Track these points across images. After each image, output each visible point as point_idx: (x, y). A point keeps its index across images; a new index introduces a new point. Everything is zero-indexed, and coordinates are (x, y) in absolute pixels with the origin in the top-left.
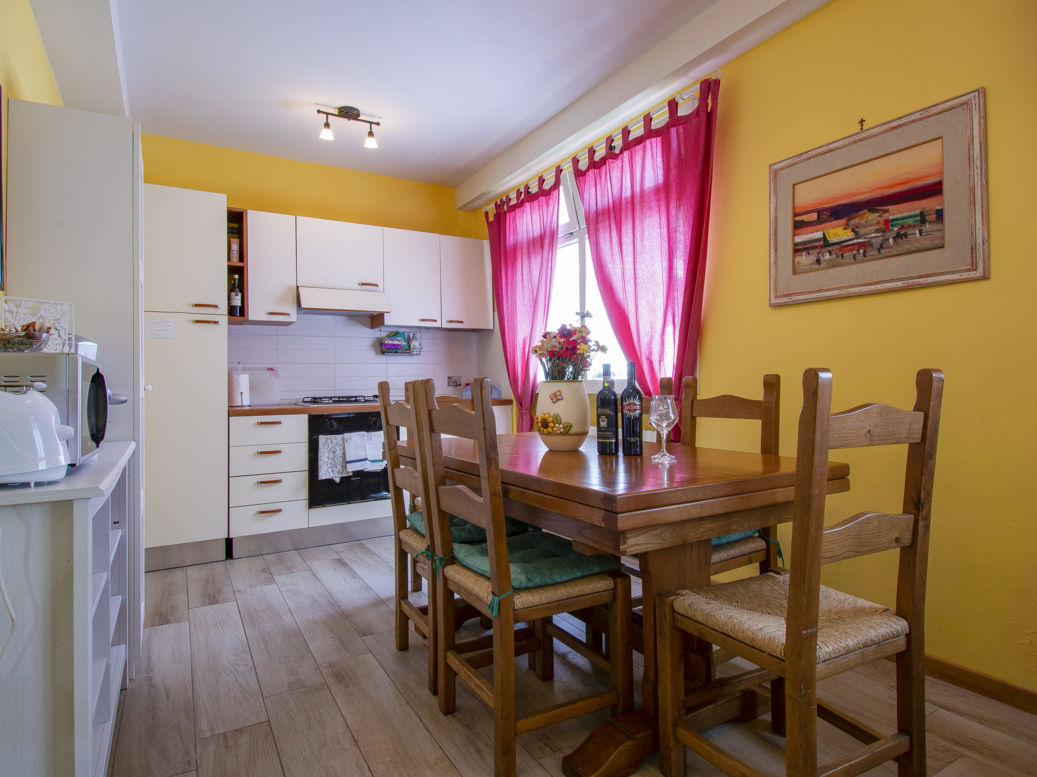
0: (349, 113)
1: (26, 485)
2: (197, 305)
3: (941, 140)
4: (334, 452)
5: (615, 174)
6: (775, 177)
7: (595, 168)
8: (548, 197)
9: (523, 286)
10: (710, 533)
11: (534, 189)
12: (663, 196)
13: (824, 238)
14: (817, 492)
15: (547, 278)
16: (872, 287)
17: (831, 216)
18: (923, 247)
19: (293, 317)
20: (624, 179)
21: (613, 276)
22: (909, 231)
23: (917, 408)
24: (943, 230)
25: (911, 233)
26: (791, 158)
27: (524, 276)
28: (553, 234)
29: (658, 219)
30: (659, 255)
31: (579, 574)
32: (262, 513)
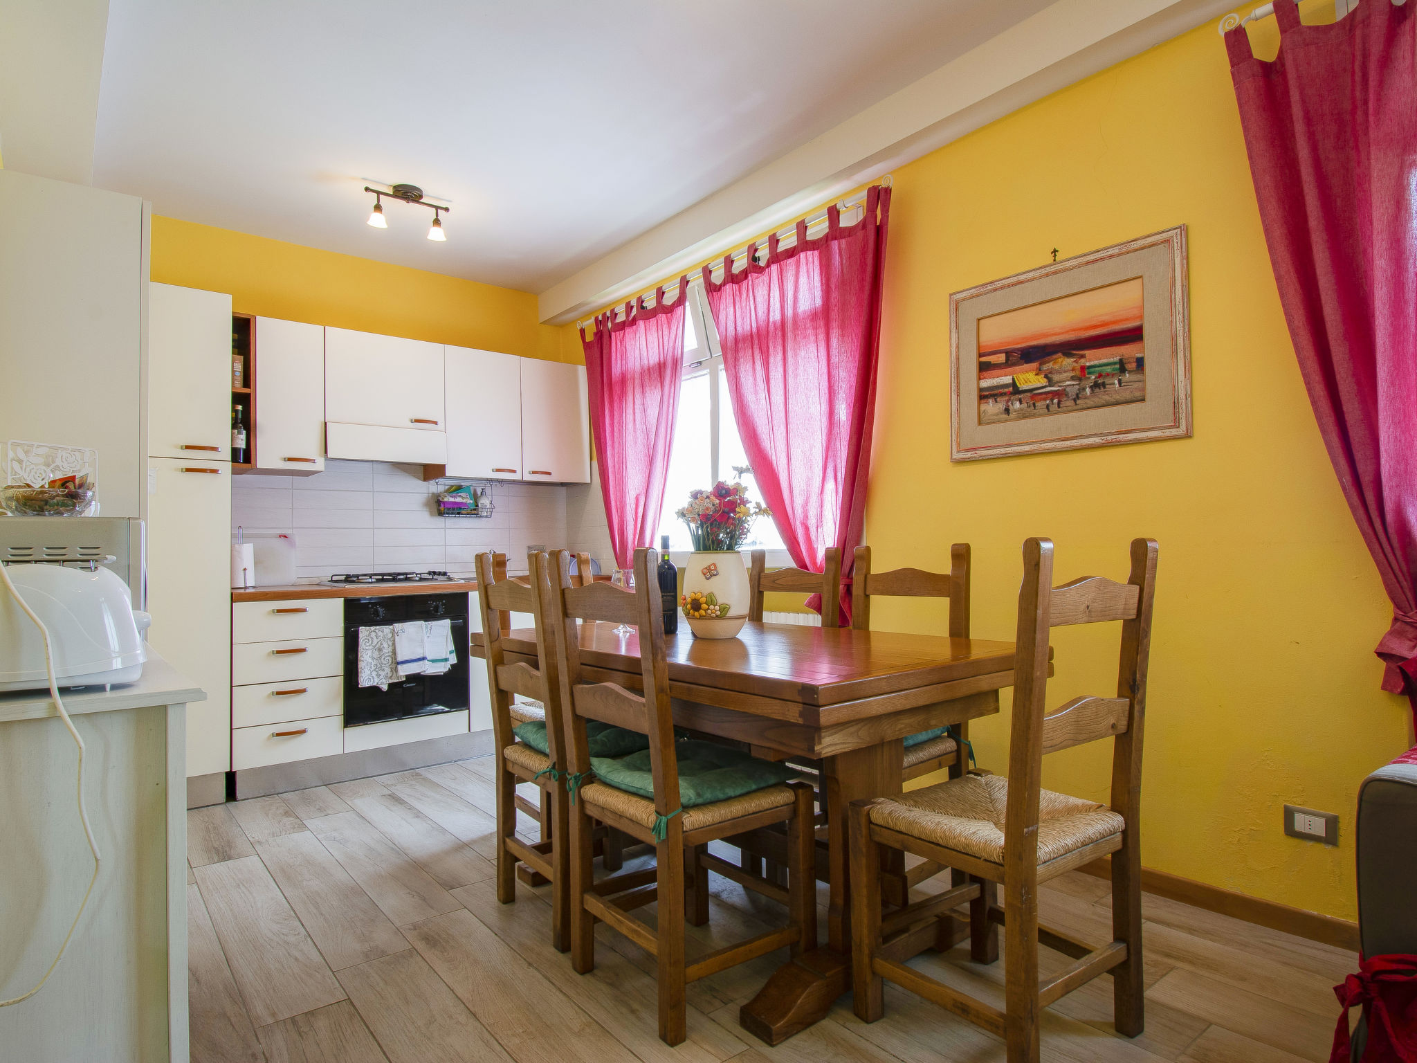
0: (407, 193)
1: (100, 688)
2: (188, 447)
3: (1141, 279)
4: (380, 650)
5: (761, 292)
6: (957, 308)
7: (733, 282)
8: (669, 315)
9: (635, 428)
10: (908, 729)
11: (650, 303)
12: (821, 323)
13: (1014, 384)
14: (1038, 674)
15: (667, 419)
16: (1068, 443)
17: (1021, 358)
18: (1122, 399)
19: (320, 465)
20: (772, 299)
21: (756, 419)
22: (1107, 381)
23: (1131, 582)
24: (1143, 381)
25: (1111, 382)
26: (975, 288)
27: (636, 415)
28: (676, 363)
29: (815, 351)
30: (817, 396)
31: (754, 787)
32: (279, 735)
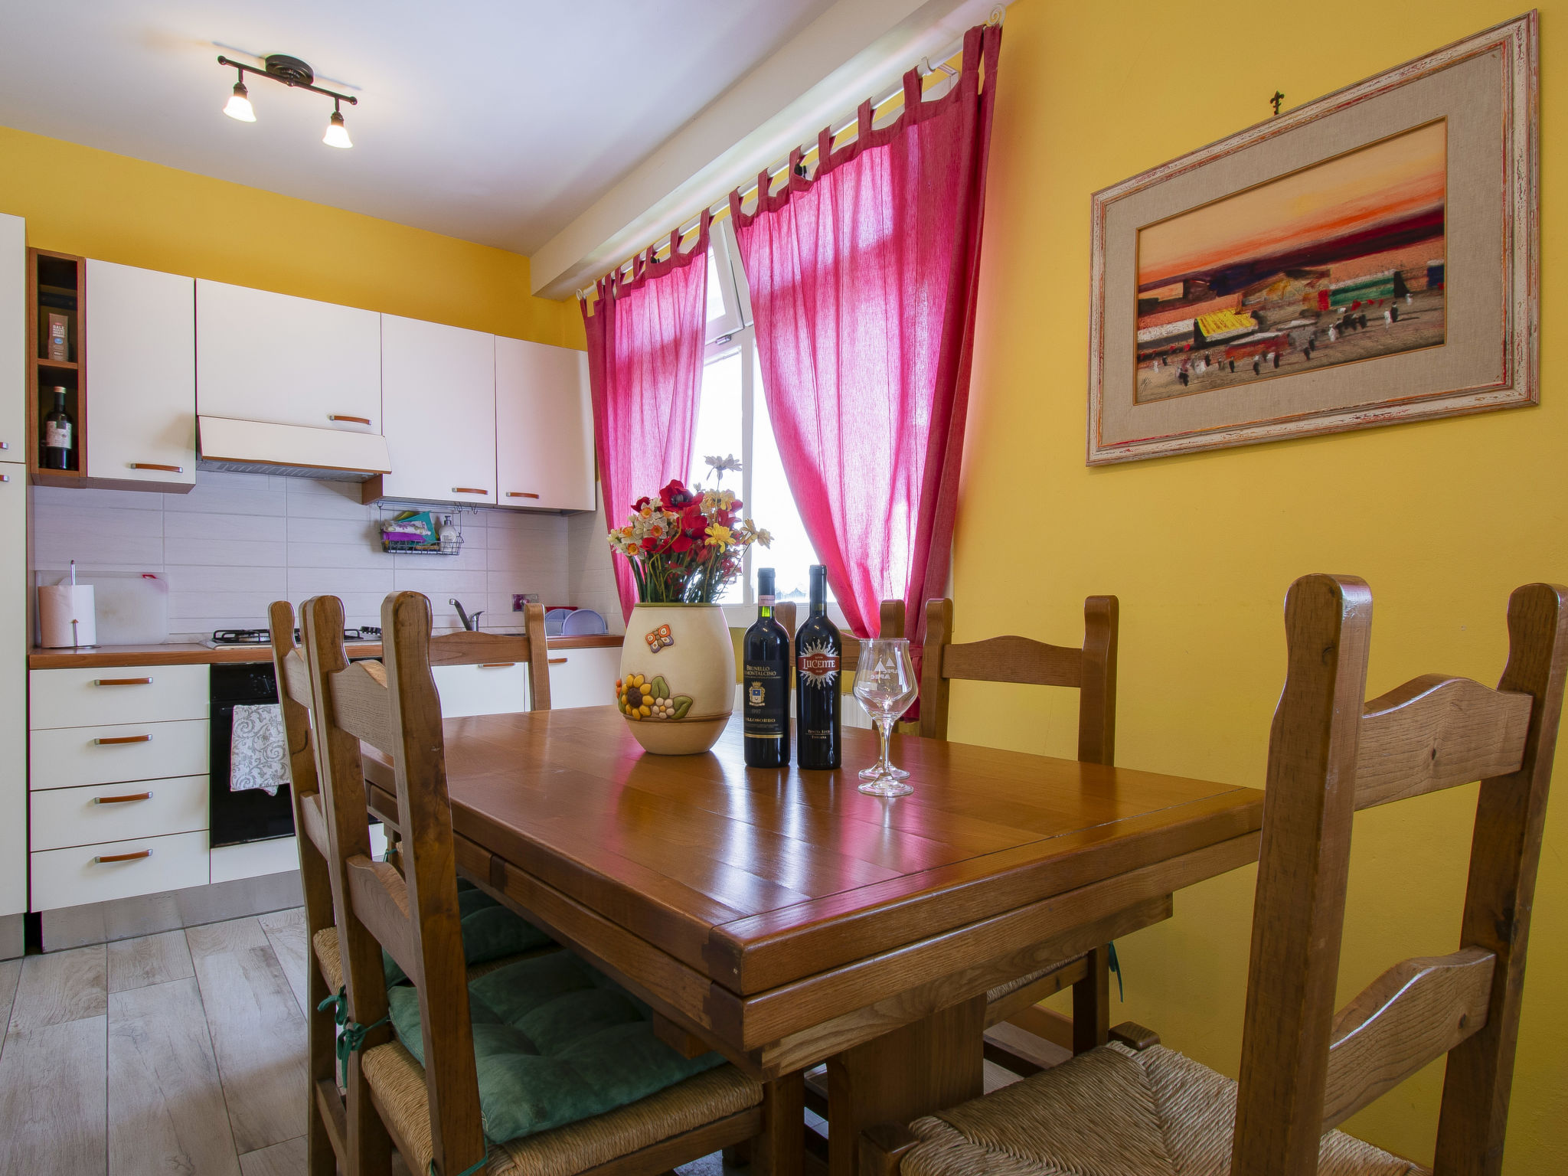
0: (288, 71)
3: (1442, 125)
4: (265, 738)
5: (806, 218)
6: (1103, 217)
7: (769, 211)
8: (687, 268)
9: (643, 432)
10: (988, 977)
11: (664, 254)
12: (892, 258)
13: (1197, 332)
15: (684, 418)
16: (1292, 427)
17: (1210, 288)
18: (1398, 344)
19: (188, 474)
20: (821, 228)
21: (800, 411)
22: (1369, 314)
23: (1510, 683)
24: (1442, 309)
25: (1374, 316)
26: (1135, 177)
27: (645, 413)
28: (696, 338)
29: (883, 303)
30: (884, 372)
32: (104, 860)
